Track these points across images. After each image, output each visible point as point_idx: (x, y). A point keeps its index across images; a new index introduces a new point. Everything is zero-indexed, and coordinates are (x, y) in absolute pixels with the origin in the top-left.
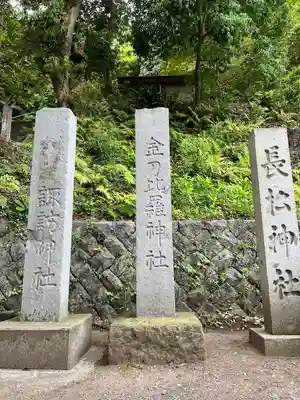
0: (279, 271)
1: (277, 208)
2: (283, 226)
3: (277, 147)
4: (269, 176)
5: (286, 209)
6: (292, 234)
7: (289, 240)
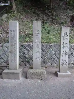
0: (63, 61)
1: (65, 47)
2: (65, 51)
3: (67, 32)
4: (64, 39)
5: (66, 47)
6: (67, 53)
7: (66, 54)
